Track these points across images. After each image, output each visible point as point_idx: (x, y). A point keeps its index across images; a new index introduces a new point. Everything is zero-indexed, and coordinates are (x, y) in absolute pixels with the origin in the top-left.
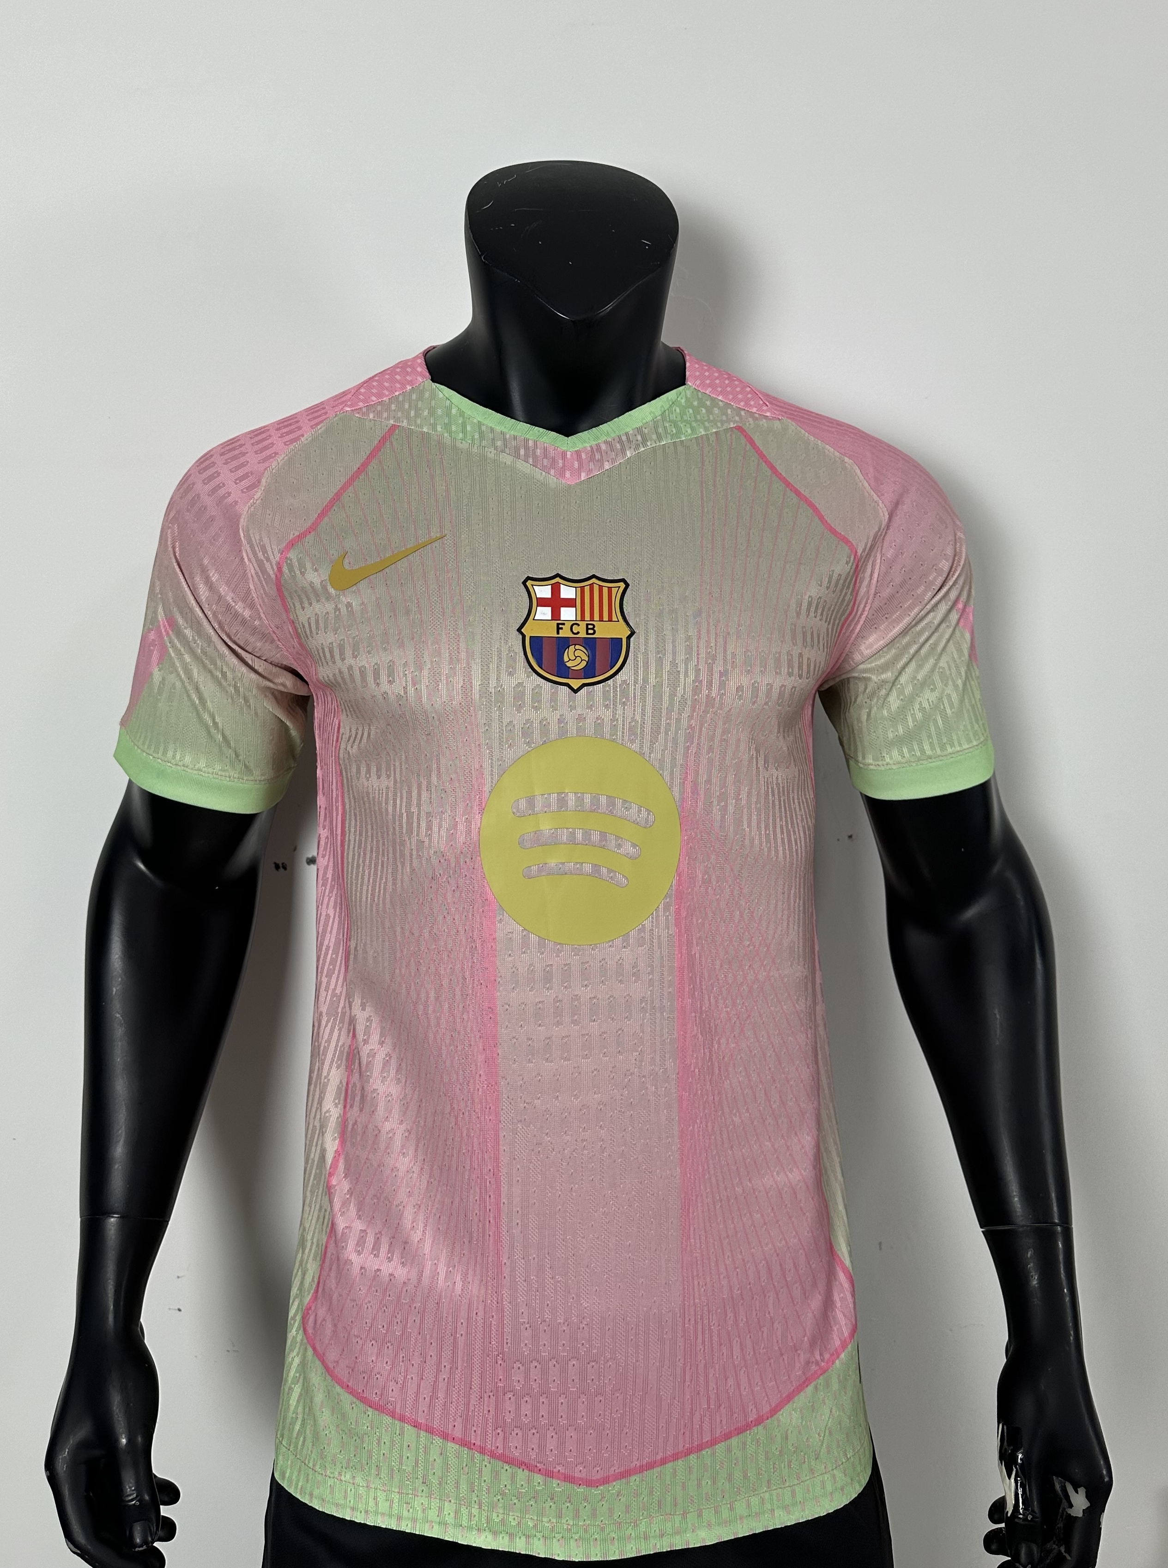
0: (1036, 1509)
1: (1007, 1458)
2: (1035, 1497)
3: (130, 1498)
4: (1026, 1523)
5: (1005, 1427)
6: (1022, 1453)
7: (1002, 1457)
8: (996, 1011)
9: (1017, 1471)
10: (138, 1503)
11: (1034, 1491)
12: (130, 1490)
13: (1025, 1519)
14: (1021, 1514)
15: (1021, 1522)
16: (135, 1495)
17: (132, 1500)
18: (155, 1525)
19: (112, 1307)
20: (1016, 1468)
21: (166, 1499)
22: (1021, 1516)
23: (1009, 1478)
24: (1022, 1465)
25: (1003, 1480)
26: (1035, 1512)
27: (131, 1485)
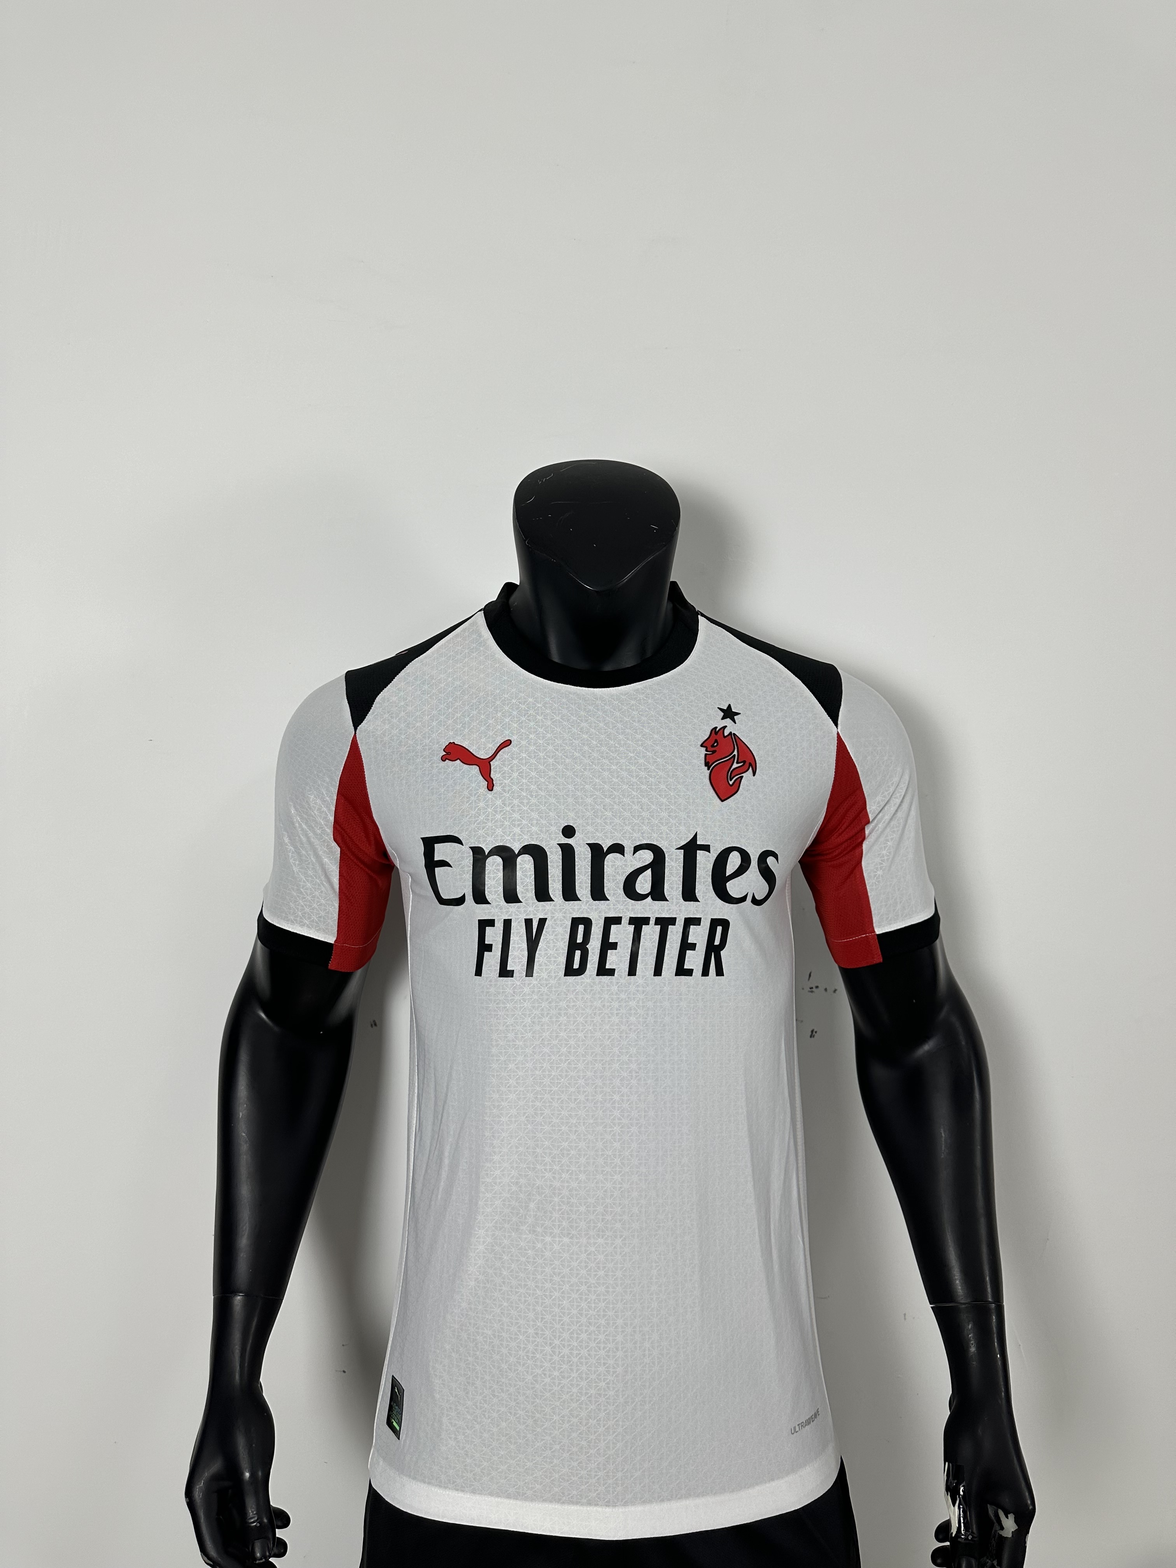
0: (975, 1530)
1: (952, 1490)
2: (974, 1521)
3: (252, 1520)
4: (967, 1541)
5: (951, 1465)
6: (963, 1486)
7: (948, 1489)
8: (942, 1131)
9: (960, 1501)
10: (258, 1525)
11: (973, 1516)
12: (252, 1516)
13: (966, 1539)
14: (963, 1535)
15: (963, 1541)
16: (256, 1518)
17: (253, 1522)
18: (271, 1542)
19: (238, 1368)
20: (959, 1497)
21: (280, 1524)
22: (963, 1537)
23: (954, 1505)
24: (964, 1496)
25: (949, 1508)
26: (974, 1533)
27: (253, 1510)
